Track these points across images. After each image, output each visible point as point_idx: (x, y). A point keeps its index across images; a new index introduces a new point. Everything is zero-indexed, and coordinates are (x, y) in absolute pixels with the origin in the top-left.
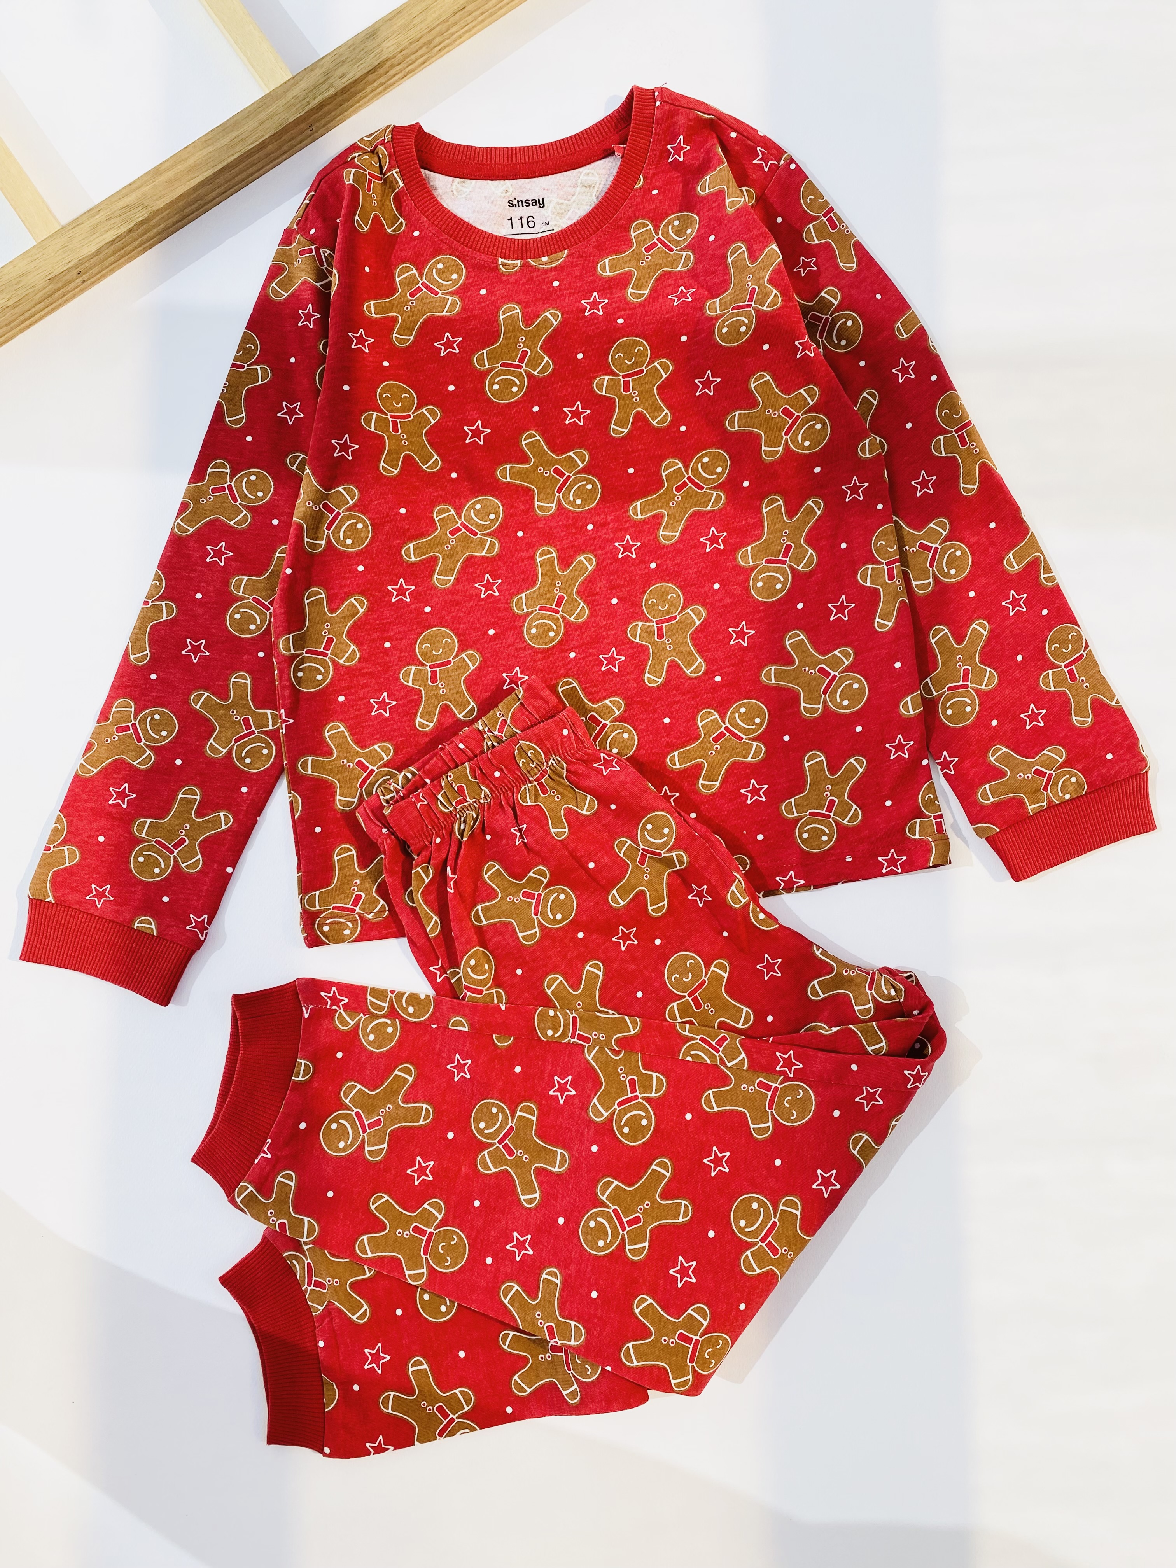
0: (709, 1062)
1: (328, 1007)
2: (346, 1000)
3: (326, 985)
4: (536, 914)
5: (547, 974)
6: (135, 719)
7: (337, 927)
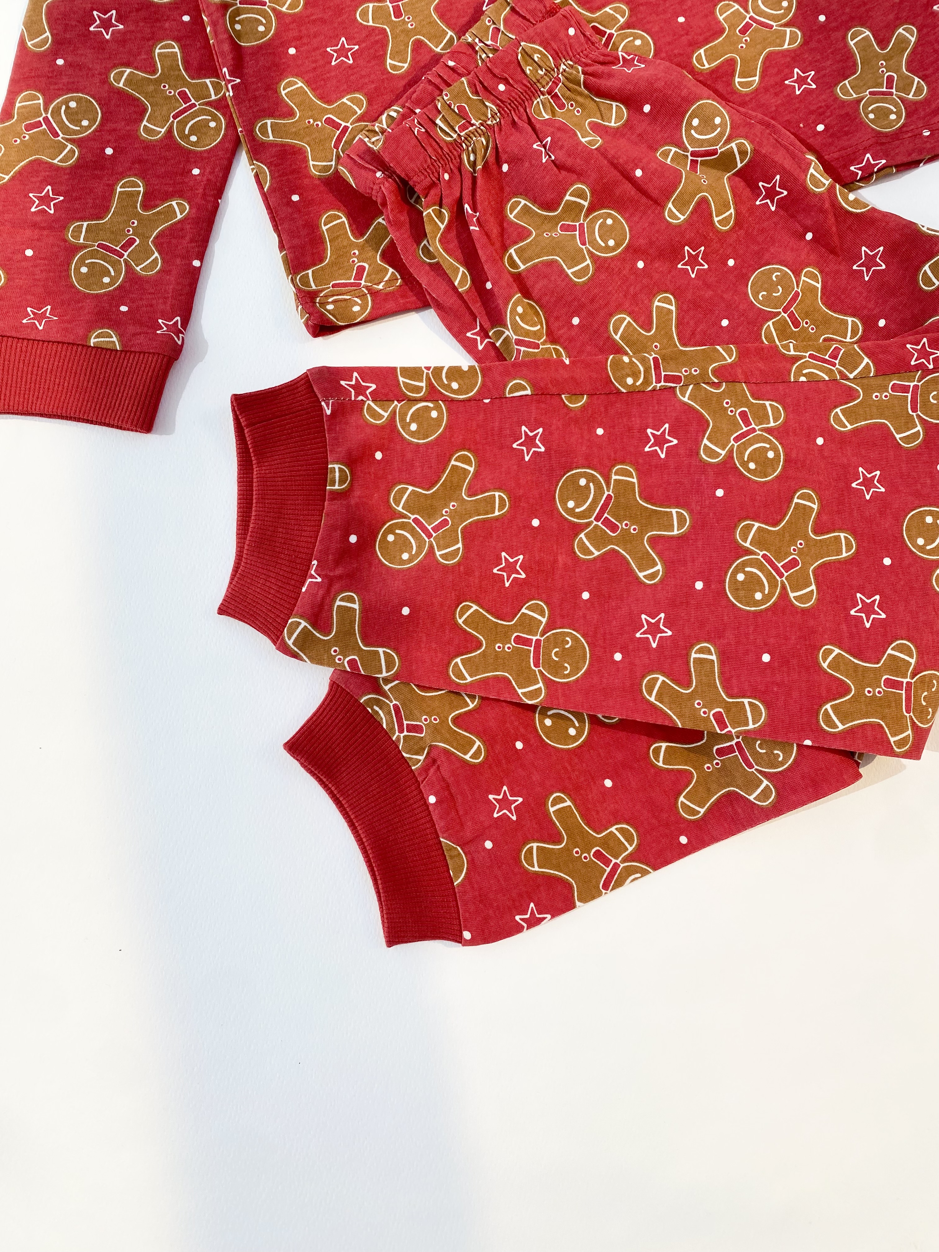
0: (827, 378)
1: (353, 398)
2: (374, 386)
3: (345, 372)
4: (584, 243)
5: (611, 315)
6: (46, 110)
7: (343, 304)
